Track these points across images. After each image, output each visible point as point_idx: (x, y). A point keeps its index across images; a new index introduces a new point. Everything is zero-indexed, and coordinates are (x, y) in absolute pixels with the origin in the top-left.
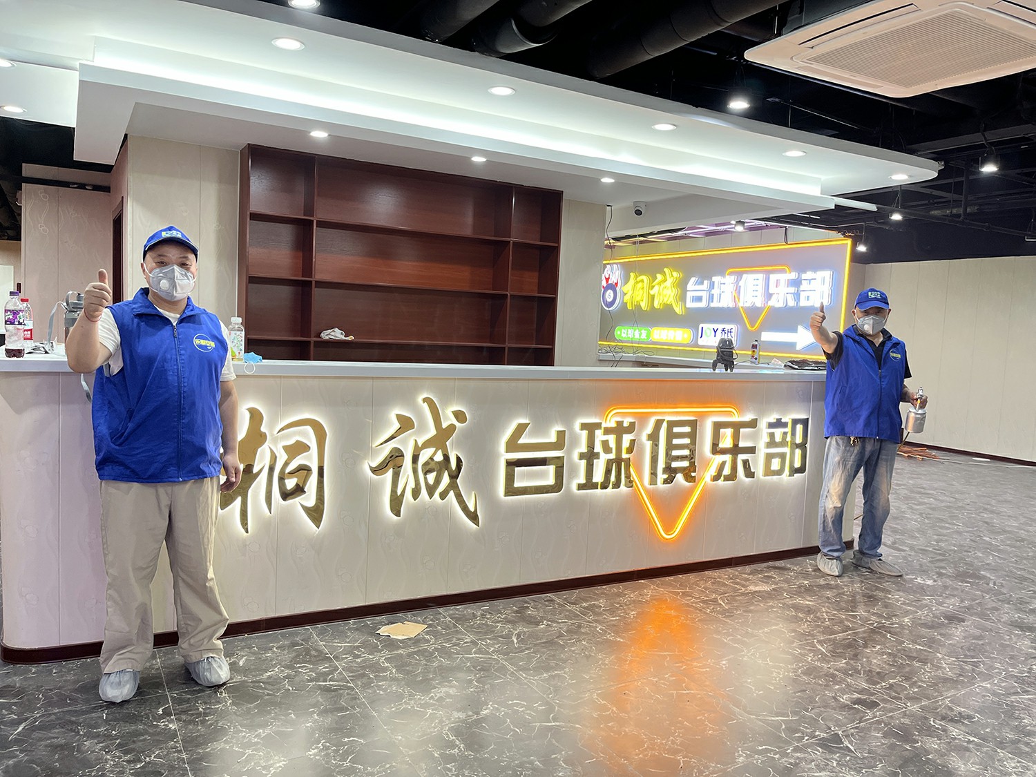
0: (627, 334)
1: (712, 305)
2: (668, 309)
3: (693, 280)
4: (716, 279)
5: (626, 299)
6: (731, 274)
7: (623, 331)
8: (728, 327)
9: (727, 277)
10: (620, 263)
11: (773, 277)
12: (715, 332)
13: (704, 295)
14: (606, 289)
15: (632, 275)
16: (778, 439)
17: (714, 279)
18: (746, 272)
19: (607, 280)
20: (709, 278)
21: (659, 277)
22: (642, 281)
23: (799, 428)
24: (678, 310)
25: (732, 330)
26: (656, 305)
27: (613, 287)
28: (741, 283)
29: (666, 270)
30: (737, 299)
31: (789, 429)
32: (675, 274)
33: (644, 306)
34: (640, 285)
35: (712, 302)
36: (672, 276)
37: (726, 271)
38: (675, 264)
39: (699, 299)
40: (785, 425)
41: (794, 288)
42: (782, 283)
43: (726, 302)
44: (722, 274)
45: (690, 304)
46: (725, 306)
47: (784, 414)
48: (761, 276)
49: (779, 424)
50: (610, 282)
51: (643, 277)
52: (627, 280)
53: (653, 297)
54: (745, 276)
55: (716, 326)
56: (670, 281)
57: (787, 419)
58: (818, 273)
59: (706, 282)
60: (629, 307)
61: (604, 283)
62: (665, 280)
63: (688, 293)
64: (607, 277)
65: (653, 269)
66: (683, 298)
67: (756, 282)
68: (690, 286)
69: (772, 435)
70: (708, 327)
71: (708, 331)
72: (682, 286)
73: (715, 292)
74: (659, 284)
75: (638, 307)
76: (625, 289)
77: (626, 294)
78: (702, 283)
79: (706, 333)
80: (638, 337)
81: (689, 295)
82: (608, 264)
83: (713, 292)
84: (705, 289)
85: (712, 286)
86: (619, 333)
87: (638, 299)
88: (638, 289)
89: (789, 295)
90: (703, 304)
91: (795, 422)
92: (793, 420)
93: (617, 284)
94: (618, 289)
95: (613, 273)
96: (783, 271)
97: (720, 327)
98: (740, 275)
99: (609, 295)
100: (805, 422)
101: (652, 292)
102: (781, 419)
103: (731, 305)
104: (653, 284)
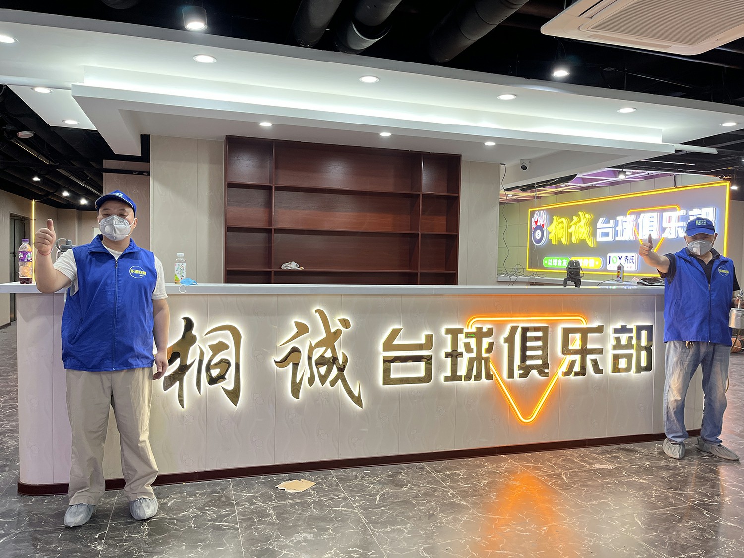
0: (552, 263)
1: (617, 239)
2: (583, 242)
3: (601, 220)
5: (551, 236)
6: (631, 214)
7: (549, 260)
8: (630, 255)
9: (628, 216)
10: (545, 209)
11: (666, 215)
12: (620, 260)
13: (610, 231)
14: (535, 229)
15: (554, 217)
16: (624, 341)
17: (618, 218)
18: (644, 212)
19: (536, 222)
20: (614, 218)
21: (575, 218)
22: (562, 222)
23: (644, 334)
24: (590, 243)
25: (633, 258)
26: (574, 240)
27: (541, 227)
28: (640, 221)
29: (580, 213)
30: (637, 233)
31: (634, 334)
32: (587, 216)
33: (564, 241)
34: (561, 225)
35: (617, 236)
36: (585, 218)
37: (628, 211)
38: (587, 209)
39: (607, 234)
40: (631, 331)
41: (683, 223)
42: (673, 219)
43: (628, 236)
44: (625, 214)
45: (600, 239)
46: (627, 239)
47: (630, 322)
48: (655, 215)
49: (624, 330)
50: (538, 224)
51: (563, 219)
52: (551, 221)
53: (571, 234)
54: (642, 215)
55: (620, 255)
56: (583, 221)
57: (633, 325)
58: (703, 209)
59: (611, 221)
60: (553, 243)
61: (534, 225)
62: (580, 221)
63: (598, 230)
64: (536, 220)
65: (570, 213)
66: (594, 234)
67: (652, 219)
68: (599, 225)
69: (618, 340)
70: (614, 256)
71: (614, 259)
72: (593, 224)
73: (619, 228)
74: (575, 224)
75: (560, 241)
76: (550, 229)
77: (550, 233)
78: (608, 222)
79: (613, 261)
80: (561, 265)
81: (599, 232)
82: (537, 211)
83: (617, 228)
84: (611, 226)
85: (616, 224)
86: (546, 262)
87: (560, 236)
88: (559, 228)
89: (680, 228)
90: (609, 238)
91: (640, 329)
92: (637, 326)
93: (543, 225)
94: (544, 229)
95: (541, 217)
96: (675, 210)
97: (624, 255)
98: (638, 214)
99: (538, 234)
100: (649, 329)
101: (570, 231)
102: (626, 326)
103: (632, 238)
104: (571, 224)
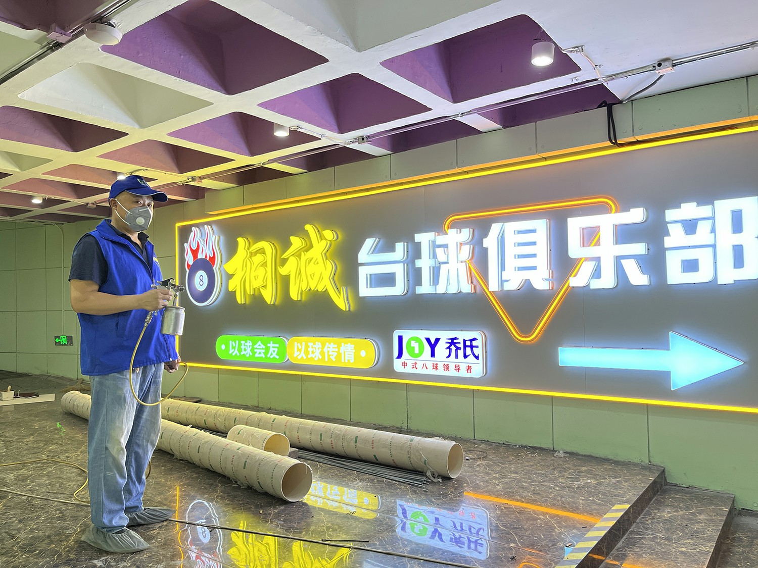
0: (239, 351)
1: (420, 290)
3: (369, 243)
4: (424, 238)
5: (233, 284)
6: (457, 225)
7: (232, 343)
9: (452, 232)
11: (575, 225)
13: (399, 271)
14: (194, 269)
15: (241, 241)
17: (418, 237)
18: (496, 219)
19: (195, 253)
20: (408, 237)
21: (296, 241)
22: (262, 251)
24: (341, 301)
26: (294, 295)
27: (207, 265)
28: (491, 242)
29: (308, 227)
30: (479, 277)
32: (329, 234)
33: (269, 296)
34: (258, 258)
35: (419, 284)
36: (321, 238)
39: (388, 280)
42: (607, 235)
43: (452, 282)
44: (438, 228)
45: (366, 291)
46: (453, 290)
48: (540, 224)
50: (200, 256)
51: (264, 244)
52: (232, 249)
53: (286, 279)
54: (496, 227)
56: (319, 247)
59: (400, 247)
60: (240, 299)
62: (310, 247)
63: (360, 268)
64: (194, 248)
65: (281, 229)
68: (365, 255)
73: (424, 263)
74: (298, 255)
75: (258, 299)
76: (229, 267)
78: (391, 248)
80: (263, 355)
81: (363, 273)
83: (419, 263)
84: (400, 259)
85: (416, 251)
86: (224, 347)
87: (257, 284)
90: (398, 290)
93: (213, 259)
94: (216, 268)
95: (206, 240)
96: (602, 209)
98: (483, 225)
99: (200, 281)
101: (283, 271)
104: (284, 256)
